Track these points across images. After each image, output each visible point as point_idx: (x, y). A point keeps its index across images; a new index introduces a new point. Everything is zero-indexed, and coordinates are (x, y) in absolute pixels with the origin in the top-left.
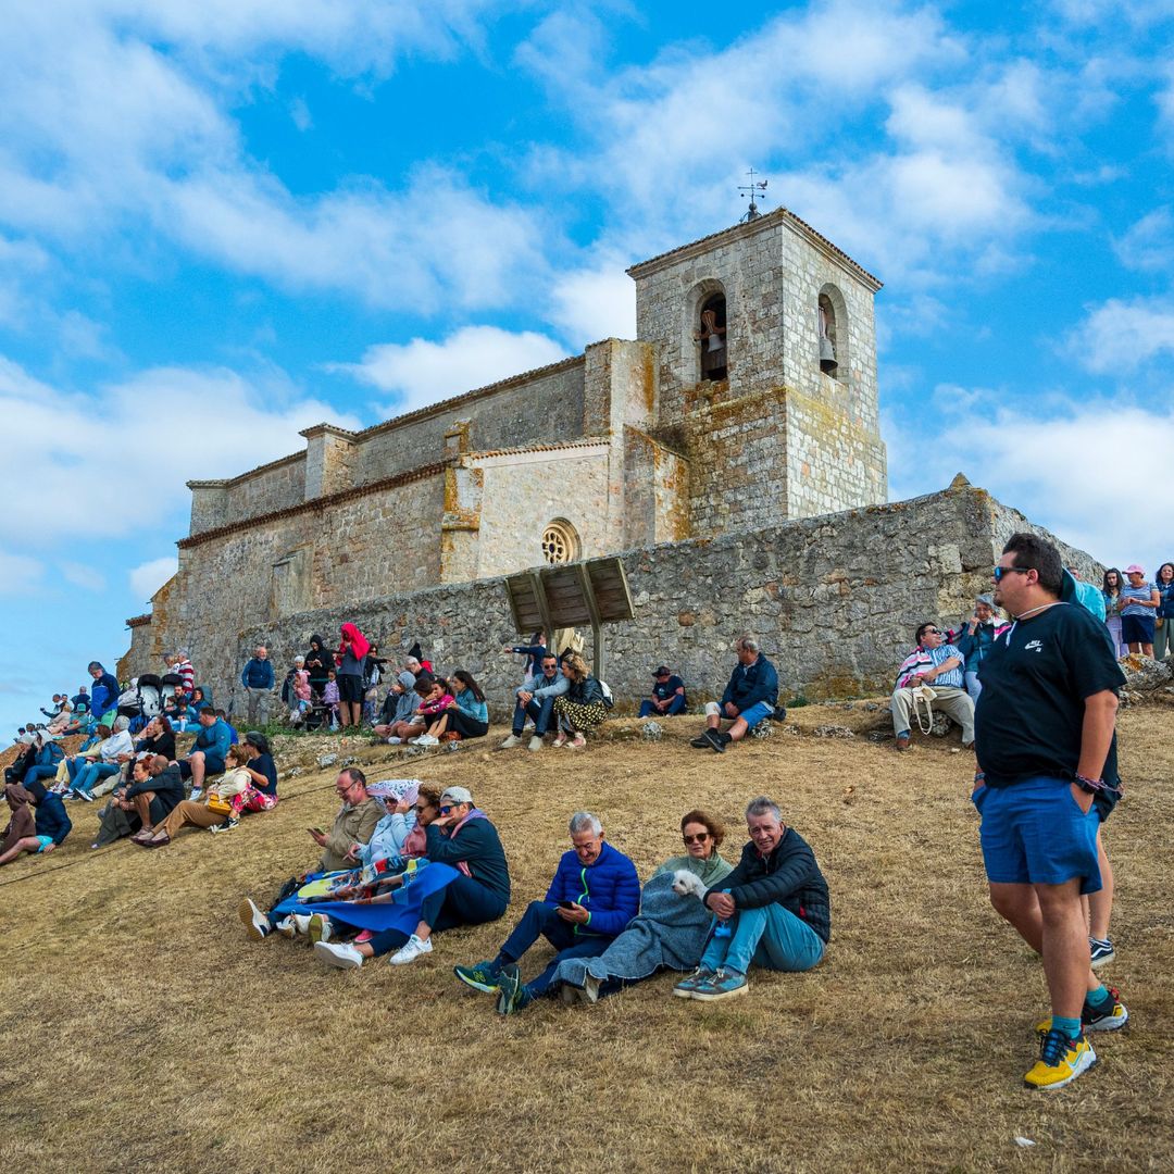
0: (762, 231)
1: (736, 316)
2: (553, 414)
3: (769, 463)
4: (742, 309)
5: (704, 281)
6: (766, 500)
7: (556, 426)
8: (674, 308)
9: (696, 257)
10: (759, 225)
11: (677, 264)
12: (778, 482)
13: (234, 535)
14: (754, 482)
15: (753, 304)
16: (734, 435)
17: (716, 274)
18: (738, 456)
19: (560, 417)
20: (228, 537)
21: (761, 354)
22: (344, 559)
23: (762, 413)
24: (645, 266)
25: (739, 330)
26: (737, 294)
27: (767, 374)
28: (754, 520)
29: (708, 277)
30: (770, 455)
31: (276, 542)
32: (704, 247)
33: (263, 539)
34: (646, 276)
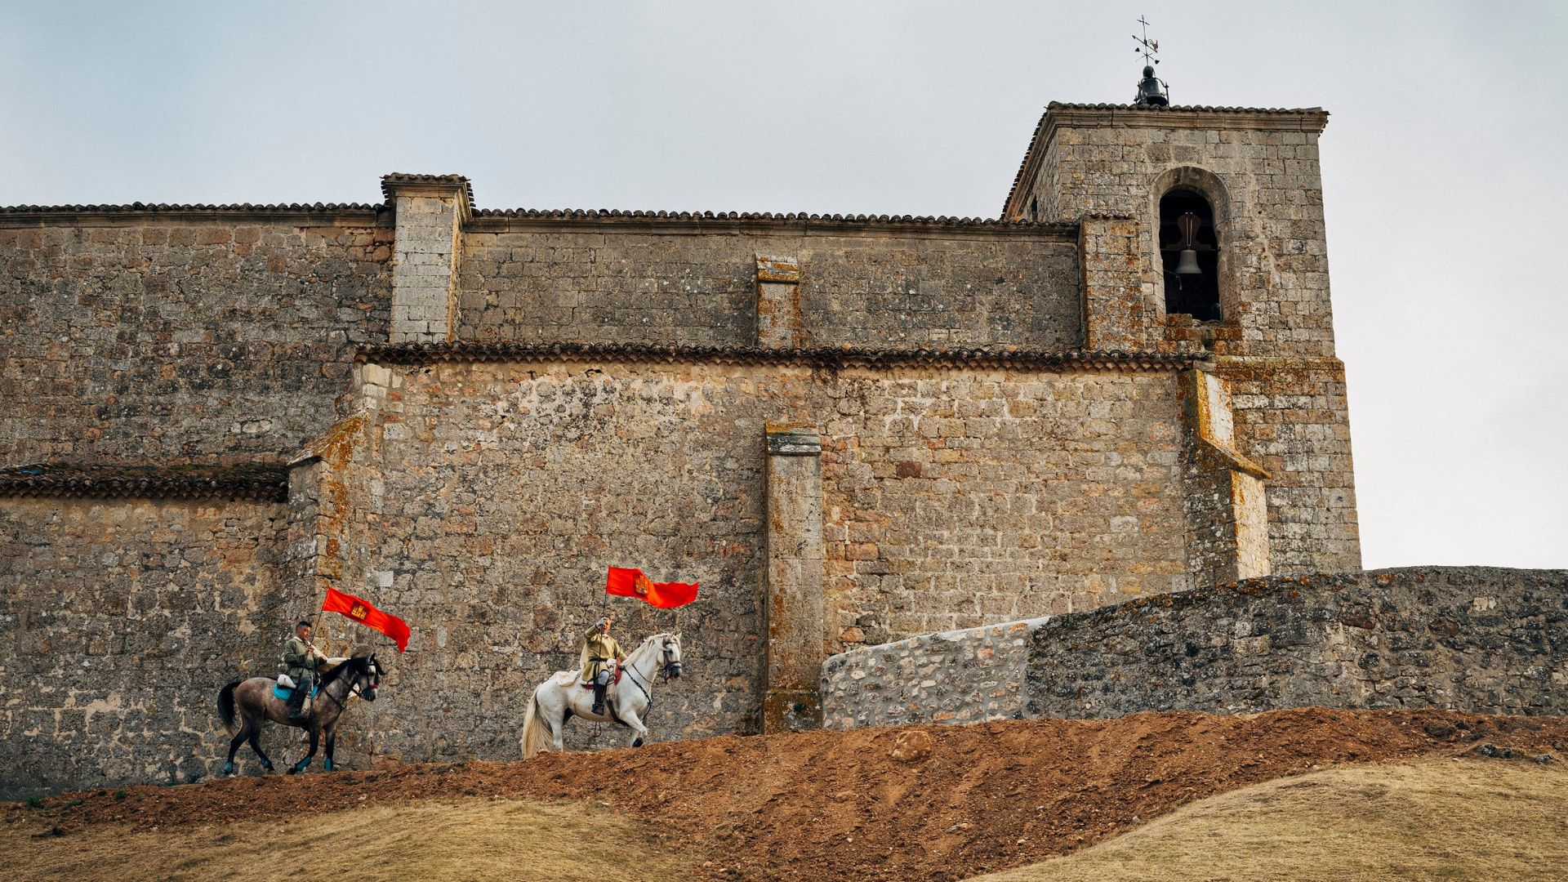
0: (1287, 131)
1: (1248, 237)
2: (986, 299)
3: (1322, 462)
4: (1258, 229)
5: (1186, 169)
6: (1323, 514)
7: (991, 320)
8: (1133, 190)
9: (1173, 130)
10: (1286, 120)
11: (1140, 127)
12: (1337, 492)
13: (554, 368)
14: (1300, 485)
15: (1278, 228)
16: (1259, 409)
17: (1209, 165)
18: (1271, 440)
19: (998, 306)
20: (535, 367)
21: (1296, 303)
22: (907, 470)
23: (1306, 389)
24: (1083, 112)
25: (1255, 259)
26: (1249, 205)
27: (1304, 334)
28: (1302, 539)
29: (1194, 165)
30: (1324, 451)
31: (698, 405)
32: (1192, 119)
33: (655, 391)
34: (1079, 127)
